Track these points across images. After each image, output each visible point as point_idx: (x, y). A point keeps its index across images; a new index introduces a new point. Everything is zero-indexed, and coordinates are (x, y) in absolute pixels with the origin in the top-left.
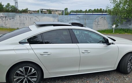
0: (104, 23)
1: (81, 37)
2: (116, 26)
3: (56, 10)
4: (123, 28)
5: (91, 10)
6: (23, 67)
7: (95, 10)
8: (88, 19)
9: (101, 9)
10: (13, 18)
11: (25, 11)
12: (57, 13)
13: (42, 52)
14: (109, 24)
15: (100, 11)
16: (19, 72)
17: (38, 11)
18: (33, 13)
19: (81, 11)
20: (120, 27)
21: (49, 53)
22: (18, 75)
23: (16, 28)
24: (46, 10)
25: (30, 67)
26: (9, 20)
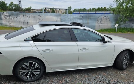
0: (107, 22)
1: (81, 36)
2: (118, 26)
3: (60, 9)
4: (126, 27)
5: (95, 8)
6: (28, 62)
7: (99, 8)
8: (90, 18)
9: (105, 8)
10: (17, 17)
11: (29, 10)
12: (60, 12)
13: (44, 48)
14: (112, 23)
15: (105, 9)
16: (24, 66)
17: (42, 10)
18: (36, 12)
19: (85, 10)
20: (123, 26)
21: (50, 50)
22: (23, 69)
23: (20, 26)
24: (49, 9)
25: (34, 62)
26: (13, 19)
